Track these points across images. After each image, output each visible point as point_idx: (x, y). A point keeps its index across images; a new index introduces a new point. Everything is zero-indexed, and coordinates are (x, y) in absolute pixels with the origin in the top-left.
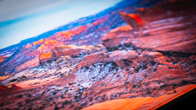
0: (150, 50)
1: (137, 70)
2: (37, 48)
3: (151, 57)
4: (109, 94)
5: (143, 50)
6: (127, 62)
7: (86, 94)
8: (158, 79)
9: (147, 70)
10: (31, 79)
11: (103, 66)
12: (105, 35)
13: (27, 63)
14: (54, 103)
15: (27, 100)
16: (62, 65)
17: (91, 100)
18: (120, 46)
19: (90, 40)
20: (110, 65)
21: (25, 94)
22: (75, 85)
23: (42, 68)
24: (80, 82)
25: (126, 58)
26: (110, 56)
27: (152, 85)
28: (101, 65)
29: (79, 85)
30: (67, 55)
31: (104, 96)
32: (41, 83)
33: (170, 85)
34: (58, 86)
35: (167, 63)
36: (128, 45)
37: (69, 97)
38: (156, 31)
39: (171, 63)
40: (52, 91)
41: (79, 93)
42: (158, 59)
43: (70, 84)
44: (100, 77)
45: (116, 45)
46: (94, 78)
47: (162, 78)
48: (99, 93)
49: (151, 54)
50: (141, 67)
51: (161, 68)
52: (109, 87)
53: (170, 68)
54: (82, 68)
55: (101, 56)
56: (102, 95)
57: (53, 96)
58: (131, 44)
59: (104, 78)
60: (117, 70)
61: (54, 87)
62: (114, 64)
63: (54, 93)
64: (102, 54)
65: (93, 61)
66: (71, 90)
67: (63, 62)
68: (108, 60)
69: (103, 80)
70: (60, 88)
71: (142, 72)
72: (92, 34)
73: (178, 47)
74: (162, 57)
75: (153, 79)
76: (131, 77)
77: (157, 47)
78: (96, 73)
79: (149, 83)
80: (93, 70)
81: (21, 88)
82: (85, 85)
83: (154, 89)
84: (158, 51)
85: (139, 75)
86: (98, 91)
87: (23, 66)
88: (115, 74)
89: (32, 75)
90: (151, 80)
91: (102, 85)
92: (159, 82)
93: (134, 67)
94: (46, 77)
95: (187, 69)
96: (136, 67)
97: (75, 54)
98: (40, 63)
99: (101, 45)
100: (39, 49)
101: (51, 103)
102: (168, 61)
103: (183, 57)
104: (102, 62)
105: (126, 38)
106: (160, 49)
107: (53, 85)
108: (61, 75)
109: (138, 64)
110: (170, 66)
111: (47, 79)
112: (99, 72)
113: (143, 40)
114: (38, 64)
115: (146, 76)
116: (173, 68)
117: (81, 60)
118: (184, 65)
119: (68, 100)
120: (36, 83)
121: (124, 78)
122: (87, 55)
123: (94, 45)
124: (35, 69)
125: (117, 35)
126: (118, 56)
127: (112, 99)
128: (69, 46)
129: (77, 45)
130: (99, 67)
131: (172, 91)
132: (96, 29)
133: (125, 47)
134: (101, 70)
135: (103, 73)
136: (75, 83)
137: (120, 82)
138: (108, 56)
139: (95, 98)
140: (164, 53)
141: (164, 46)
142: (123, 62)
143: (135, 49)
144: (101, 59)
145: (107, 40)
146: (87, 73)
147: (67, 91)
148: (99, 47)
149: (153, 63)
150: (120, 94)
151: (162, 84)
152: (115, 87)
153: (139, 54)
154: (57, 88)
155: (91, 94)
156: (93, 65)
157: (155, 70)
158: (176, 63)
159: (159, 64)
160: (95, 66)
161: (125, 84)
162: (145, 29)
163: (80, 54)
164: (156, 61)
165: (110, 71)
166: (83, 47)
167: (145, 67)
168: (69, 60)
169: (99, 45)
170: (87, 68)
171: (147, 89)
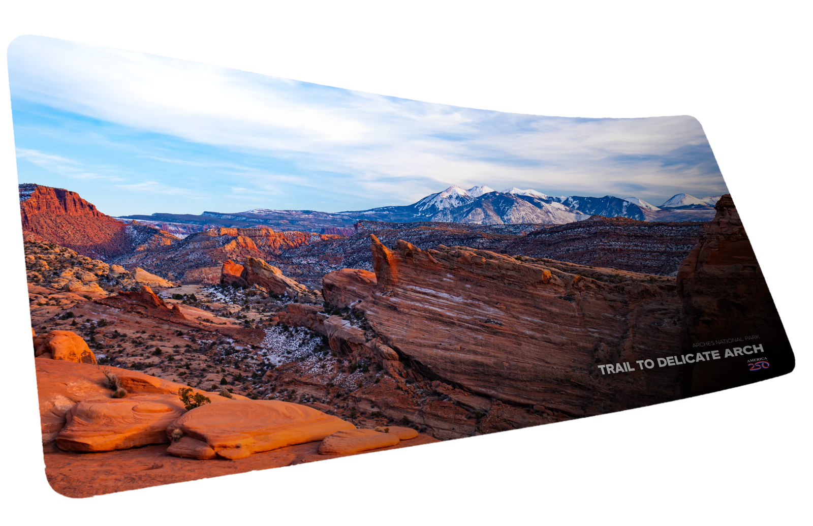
0: (386, 340)
1: (352, 369)
2: (224, 244)
3: (381, 354)
4: (300, 391)
5: (376, 335)
6: (344, 347)
7: (270, 376)
8: (373, 399)
9: (367, 375)
10: (202, 307)
11: (308, 336)
12: (332, 274)
13: (203, 270)
14: (223, 371)
15: (187, 346)
16: (252, 302)
17: (273, 390)
18: (346, 309)
19: (305, 271)
20: (318, 340)
21: (188, 334)
22: (259, 353)
23: (222, 292)
24: (268, 350)
25: (346, 338)
26: (325, 322)
27: (364, 406)
28: (306, 333)
29: (265, 355)
30: (263, 286)
31: (294, 392)
32: (215, 323)
33: (386, 417)
34: (237, 341)
35: (397, 376)
36: (357, 315)
37: (246, 371)
38: (408, 307)
39: (403, 380)
40: (226, 346)
41: (262, 370)
42: (389, 363)
43: (253, 347)
44: (298, 354)
45: (341, 306)
46: (289, 353)
47: (379, 399)
48: (288, 383)
49: (384, 348)
50: (360, 367)
51: (385, 382)
52: (303, 379)
53: (399, 388)
54: (278, 325)
55: (312, 315)
56: (290, 388)
57: (224, 357)
58: (363, 313)
59: (303, 359)
60: (326, 354)
61: (231, 341)
62: (325, 340)
63: (228, 353)
64: (315, 313)
65: (297, 318)
66: (252, 358)
67: (255, 297)
68: (321, 328)
69: (300, 364)
70: (237, 348)
71: (359, 375)
72: (312, 260)
73: (425, 355)
74: (396, 363)
75: (367, 396)
76: (340, 377)
77: (398, 341)
78: (295, 344)
79: (359, 400)
80: (292, 336)
81: (185, 319)
82: (274, 359)
83: (362, 413)
84: (396, 349)
85: (352, 379)
86: (287, 380)
87: (196, 274)
88: (320, 360)
89: (205, 299)
90: (364, 396)
91: (297, 371)
92: (374, 404)
93: (350, 362)
94: (223, 315)
95: (420, 401)
96: (353, 362)
97: (278, 290)
98: (222, 281)
99: (319, 293)
100: (228, 247)
101: (219, 368)
102: (401, 375)
103: (424, 377)
104: (309, 329)
105: (361, 298)
106: (399, 346)
107: (230, 337)
108: (246, 322)
109: (358, 359)
110: (400, 385)
111: (224, 319)
112: (300, 346)
113: (384, 314)
114: (218, 281)
115: (360, 386)
116: (402, 389)
117: (281, 309)
118: (419, 392)
119: (244, 374)
120: (207, 321)
121: (330, 374)
122: (291, 303)
123: (309, 287)
124: (212, 290)
125: (350, 283)
126: (335, 328)
127: (301, 402)
128: (272, 268)
129: (284, 273)
130: (302, 335)
131: (383, 428)
132: (322, 250)
133: (352, 316)
134: (303, 343)
135: (305, 349)
136: (262, 349)
137: (322, 378)
138: (321, 321)
139: (279, 389)
140: (404, 359)
141: (408, 343)
142: (339, 344)
143: (365, 327)
144: (311, 322)
145: (330, 287)
146: (283, 338)
147: (246, 357)
148: (315, 294)
149: (380, 368)
150: (315, 399)
151: (375, 410)
152: (312, 384)
153: (367, 341)
154: (233, 345)
155: (276, 380)
156: (296, 326)
157: (377, 381)
158: (410, 383)
159: (387, 373)
160: (297, 331)
161: (328, 385)
162: (396, 295)
163: (283, 295)
164: (384, 366)
165: (315, 351)
166: (291, 281)
167: (365, 370)
168: (264, 298)
169: (316, 291)
170: (286, 329)
171: (354, 408)
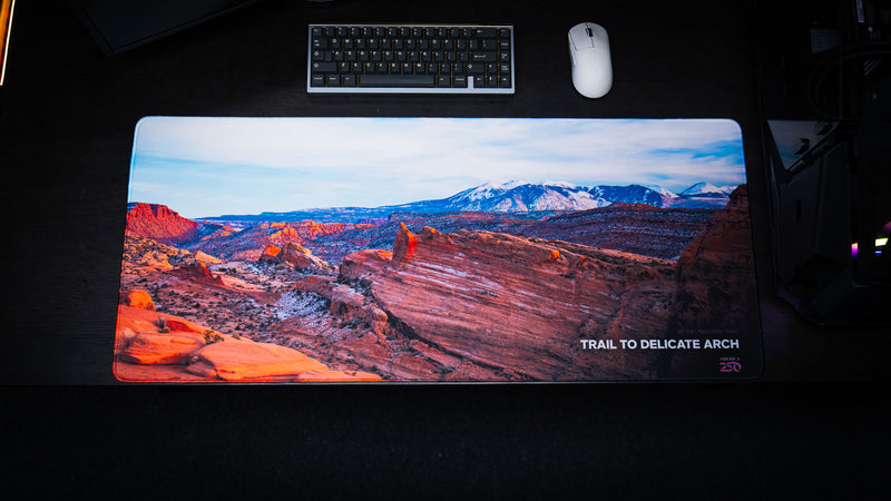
0: (381, 305)
1: (343, 326)
2: (271, 234)
3: (373, 316)
4: (294, 339)
5: (375, 300)
6: (342, 309)
7: (274, 327)
8: (352, 350)
9: (354, 331)
10: (239, 277)
11: (315, 300)
12: (353, 254)
13: (249, 251)
14: (240, 321)
15: (219, 303)
16: (279, 274)
17: (273, 336)
18: (356, 280)
19: (332, 252)
20: (323, 302)
21: (222, 295)
22: (271, 310)
23: (258, 267)
24: (279, 308)
25: (347, 302)
26: (334, 289)
27: (340, 354)
28: (314, 297)
29: (275, 311)
30: (292, 262)
31: (288, 339)
32: (244, 288)
33: (357, 364)
34: (257, 301)
35: (380, 334)
36: (364, 285)
37: (256, 322)
38: (413, 280)
39: (385, 337)
40: (248, 304)
41: (269, 322)
42: (378, 323)
43: (268, 306)
44: (302, 312)
45: (352, 277)
46: (295, 311)
47: (357, 350)
48: (286, 333)
49: (378, 311)
50: (350, 324)
51: (368, 337)
52: (299, 331)
53: (378, 343)
54: (294, 290)
55: (325, 284)
56: (286, 336)
57: (244, 311)
58: (370, 283)
59: (304, 316)
60: (325, 313)
61: (253, 300)
62: (328, 303)
63: (248, 309)
64: (328, 282)
65: (311, 285)
66: (265, 313)
67: (283, 270)
68: (328, 294)
69: (301, 319)
70: (256, 306)
71: (346, 330)
72: (341, 244)
73: (413, 319)
74: (384, 323)
75: (347, 347)
76: (330, 331)
77: (392, 306)
78: (302, 305)
79: (339, 349)
80: (302, 298)
81: (223, 284)
82: (282, 315)
83: (338, 359)
84: (388, 312)
85: (340, 333)
86: (286, 330)
87: (242, 255)
88: (319, 317)
89: (243, 272)
90: (345, 347)
91: (296, 325)
92: (350, 353)
93: (344, 320)
94: (253, 283)
95: (392, 355)
96: (346, 321)
97: (302, 266)
98: (260, 259)
99: (337, 268)
101: (237, 319)
102: (384, 333)
103: (405, 336)
104: (318, 294)
105: (372, 272)
106: (391, 310)
107: (252, 298)
108: (269, 288)
109: (351, 318)
110: (380, 341)
111: (253, 286)
112: (306, 306)
113: (386, 285)
114: (257, 260)
115: (344, 339)
116: (380, 344)
117: (301, 279)
118: (395, 347)
119: (254, 324)
120: (240, 287)
121: (322, 329)
122: (311, 274)
123: (330, 263)
124: (250, 266)
125: (367, 260)
126: (341, 294)
127: (291, 347)
128: (305, 250)
129: (313, 254)
130: (311, 299)
131: (351, 372)
132: (353, 236)
133: (359, 286)
134: (309, 304)
135: (309, 309)
136: (274, 307)
137: (315, 331)
138: (331, 289)
139: (278, 336)
140: (392, 320)
141: (400, 308)
142: (339, 306)
143: (367, 294)
144: (322, 289)
145: (349, 263)
146: (294, 300)
147: (260, 312)
148: (334, 269)
149: (367, 326)
150: (303, 345)
151: (350, 358)
152: (305, 335)
153: (365, 305)
154: (253, 303)
155: (278, 329)
156: (308, 292)
157: (361, 336)
158: (390, 339)
159: (372, 331)
160: (307, 296)
161: (318, 336)
162: (405, 270)
163: (306, 269)
164: (372, 324)
165: (317, 310)
166: (317, 260)
167: (354, 327)
168: (290, 271)
169: (335, 266)
170: (299, 293)
171: (332, 355)
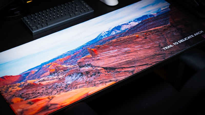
0: (99, 67)
1: (91, 76)
2: (48, 67)
3: (99, 70)
4: (78, 86)
5: (95, 67)
6: (87, 73)
7: (69, 86)
8: (99, 80)
9: (96, 76)
10: (47, 80)
11: (77, 74)
12: (79, 60)
13: (45, 74)
14: (57, 90)
16: (59, 74)
17: (71, 88)
18: (86, 65)
19: (72, 62)
20: (80, 74)
21: (45, 87)
22: (65, 83)
23: (51, 76)
24: (67, 81)
25: (87, 71)
26: (81, 70)
27: (97, 82)
28: (76, 74)
29: (66, 83)
30: (61, 70)
31: (77, 87)
32: (51, 82)
33: (104, 82)
34: (58, 83)
35: (105, 73)
36: (89, 65)
37: (62, 88)
38: (103, 58)
39: (107, 73)
40: (56, 85)
41: (67, 86)
42: (101, 71)
43: (63, 82)
44: (75, 79)
45: (84, 65)
46: (73, 80)
47: (101, 79)
48: (75, 86)
49: (99, 68)
50: (93, 75)
51: (102, 75)
52: (78, 83)
53: (106, 75)
54: (68, 75)
55: (77, 70)
56: (76, 86)
57: (56, 87)
58: (90, 64)
59: (77, 80)
60: (83, 76)
61: (56, 84)
62: (82, 73)
63: (57, 86)
64: (77, 69)
65: (73, 72)
66: (63, 85)
67: (60, 73)
68: (80, 72)
69: (77, 81)
70: (59, 84)
71: (93, 77)
72: (73, 60)
73: (111, 65)
74: (103, 70)
75: (97, 80)
76: (88, 79)
77: (102, 65)
78: (74, 77)
79: (96, 81)
80: (72, 76)
81: (43, 84)
82: (69, 83)
83: (97, 84)
84: (102, 67)
85: (92, 79)
86: (74, 85)
87: (43, 75)
88: (82, 78)
89: (47, 79)
90: (96, 80)
91: (76, 82)
92: (100, 81)
93: (90, 75)
94: (53, 80)
95: (113, 75)
96: (91, 75)
97: (65, 69)
98: (50, 74)
99: (77, 65)
100: (50, 67)
101: (55, 90)
102: (106, 72)
103: (112, 70)
104: (77, 73)
105: (89, 61)
106: (103, 66)
108: (59, 79)
109: (92, 73)
110: (106, 74)
112: (75, 77)
113: (96, 62)
114: (49, 74)
115: (95, 79)
116: (107, 75)
117: (68, 72)
118: (112, 73)
119: (62, 89)
120: (49, 82)
121: (85, 80)
122: (70, 70)
123: (74, 65)
124: (48, 76)
125: (85, 60)
126: (84, 70)
127: (79, 88)
128: (63, 66)
129: (66, 65)
130: (75, 75)
131: (104, 85)
132: (75, 57)
133: (88, 66)
134: (76, 76)
136: (65, 82)
137: (84, 81)
138: (79, 70)
139: (73, 88)
140: (104, 68)
141: (105, 65)
142: (86, 73)
143: (92, 66)
144: (77, 71)
145: (80, 63)
146: (70, 78)
147: (62, 85)
148: (76, 66)
149: (99, 73)
150: (83, 86)
151: (101, 82)
152: (81, 83)
153: (93, 69)
154: (57, 84)
155: (71, 86)
156: (73, 74)
157: (99, 76)
158: (109, 72)
159: (101, 73)
160: (73, 75)
161: (86, 82)
162: (98, 57)
163: (67, 69)
164: (100, 72)
165: (80, 76)
166: (69, 66)
167: (95, 75)
168: (62, 72)
169: (76, 65)
170: (70, 75)
171: (94, 84)
